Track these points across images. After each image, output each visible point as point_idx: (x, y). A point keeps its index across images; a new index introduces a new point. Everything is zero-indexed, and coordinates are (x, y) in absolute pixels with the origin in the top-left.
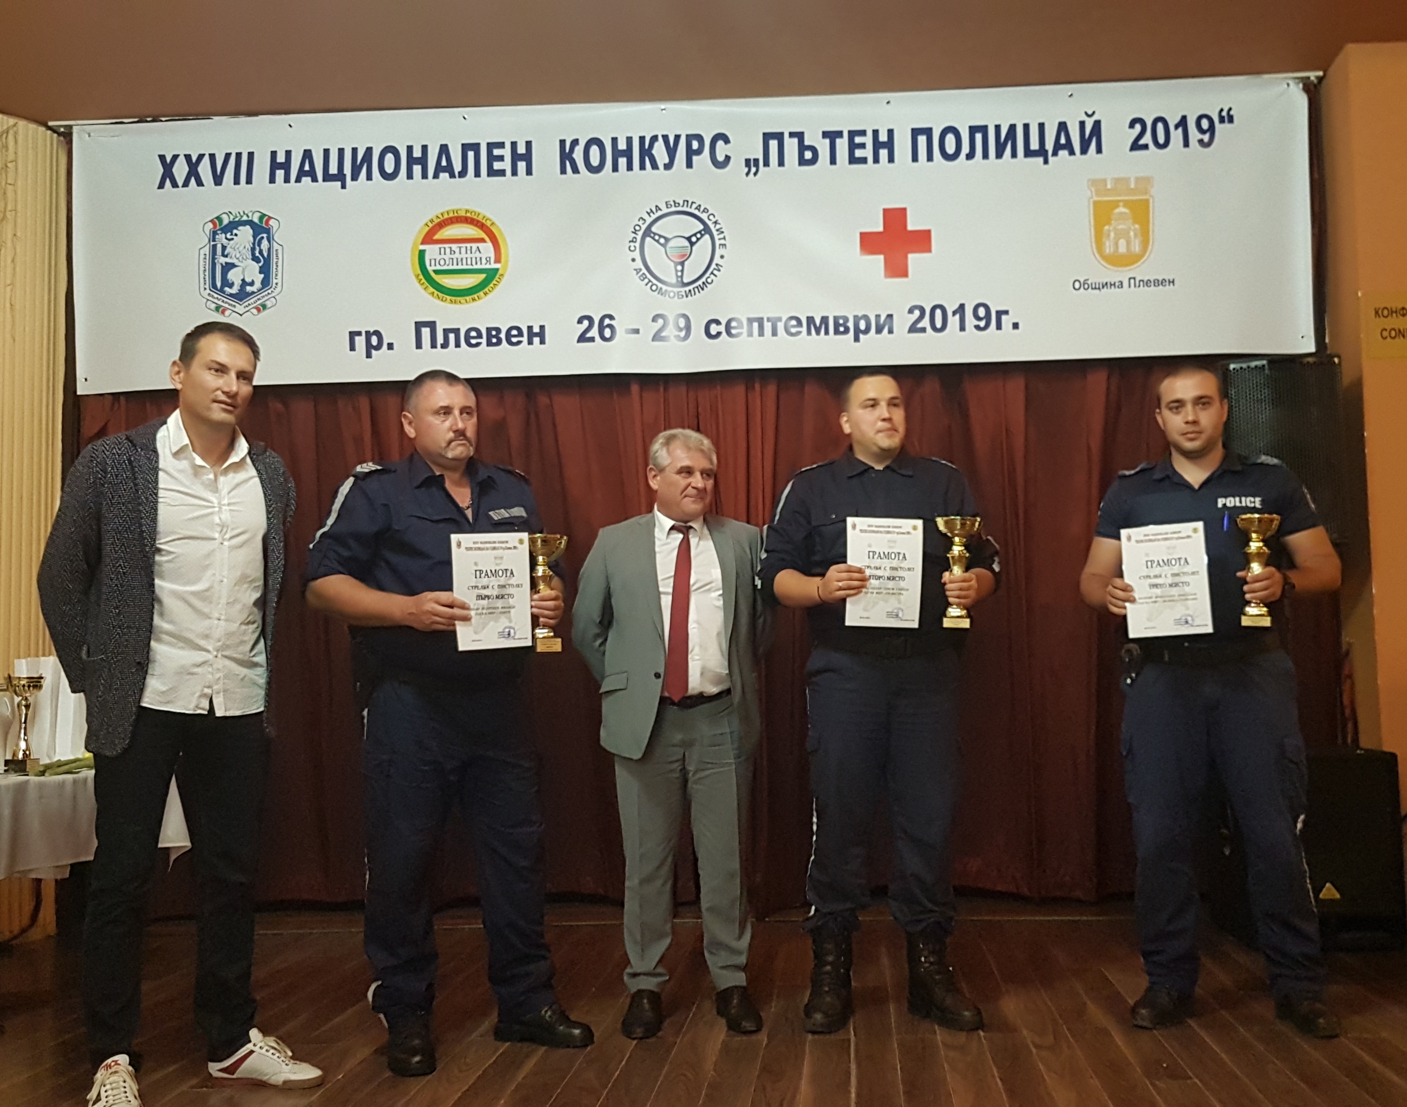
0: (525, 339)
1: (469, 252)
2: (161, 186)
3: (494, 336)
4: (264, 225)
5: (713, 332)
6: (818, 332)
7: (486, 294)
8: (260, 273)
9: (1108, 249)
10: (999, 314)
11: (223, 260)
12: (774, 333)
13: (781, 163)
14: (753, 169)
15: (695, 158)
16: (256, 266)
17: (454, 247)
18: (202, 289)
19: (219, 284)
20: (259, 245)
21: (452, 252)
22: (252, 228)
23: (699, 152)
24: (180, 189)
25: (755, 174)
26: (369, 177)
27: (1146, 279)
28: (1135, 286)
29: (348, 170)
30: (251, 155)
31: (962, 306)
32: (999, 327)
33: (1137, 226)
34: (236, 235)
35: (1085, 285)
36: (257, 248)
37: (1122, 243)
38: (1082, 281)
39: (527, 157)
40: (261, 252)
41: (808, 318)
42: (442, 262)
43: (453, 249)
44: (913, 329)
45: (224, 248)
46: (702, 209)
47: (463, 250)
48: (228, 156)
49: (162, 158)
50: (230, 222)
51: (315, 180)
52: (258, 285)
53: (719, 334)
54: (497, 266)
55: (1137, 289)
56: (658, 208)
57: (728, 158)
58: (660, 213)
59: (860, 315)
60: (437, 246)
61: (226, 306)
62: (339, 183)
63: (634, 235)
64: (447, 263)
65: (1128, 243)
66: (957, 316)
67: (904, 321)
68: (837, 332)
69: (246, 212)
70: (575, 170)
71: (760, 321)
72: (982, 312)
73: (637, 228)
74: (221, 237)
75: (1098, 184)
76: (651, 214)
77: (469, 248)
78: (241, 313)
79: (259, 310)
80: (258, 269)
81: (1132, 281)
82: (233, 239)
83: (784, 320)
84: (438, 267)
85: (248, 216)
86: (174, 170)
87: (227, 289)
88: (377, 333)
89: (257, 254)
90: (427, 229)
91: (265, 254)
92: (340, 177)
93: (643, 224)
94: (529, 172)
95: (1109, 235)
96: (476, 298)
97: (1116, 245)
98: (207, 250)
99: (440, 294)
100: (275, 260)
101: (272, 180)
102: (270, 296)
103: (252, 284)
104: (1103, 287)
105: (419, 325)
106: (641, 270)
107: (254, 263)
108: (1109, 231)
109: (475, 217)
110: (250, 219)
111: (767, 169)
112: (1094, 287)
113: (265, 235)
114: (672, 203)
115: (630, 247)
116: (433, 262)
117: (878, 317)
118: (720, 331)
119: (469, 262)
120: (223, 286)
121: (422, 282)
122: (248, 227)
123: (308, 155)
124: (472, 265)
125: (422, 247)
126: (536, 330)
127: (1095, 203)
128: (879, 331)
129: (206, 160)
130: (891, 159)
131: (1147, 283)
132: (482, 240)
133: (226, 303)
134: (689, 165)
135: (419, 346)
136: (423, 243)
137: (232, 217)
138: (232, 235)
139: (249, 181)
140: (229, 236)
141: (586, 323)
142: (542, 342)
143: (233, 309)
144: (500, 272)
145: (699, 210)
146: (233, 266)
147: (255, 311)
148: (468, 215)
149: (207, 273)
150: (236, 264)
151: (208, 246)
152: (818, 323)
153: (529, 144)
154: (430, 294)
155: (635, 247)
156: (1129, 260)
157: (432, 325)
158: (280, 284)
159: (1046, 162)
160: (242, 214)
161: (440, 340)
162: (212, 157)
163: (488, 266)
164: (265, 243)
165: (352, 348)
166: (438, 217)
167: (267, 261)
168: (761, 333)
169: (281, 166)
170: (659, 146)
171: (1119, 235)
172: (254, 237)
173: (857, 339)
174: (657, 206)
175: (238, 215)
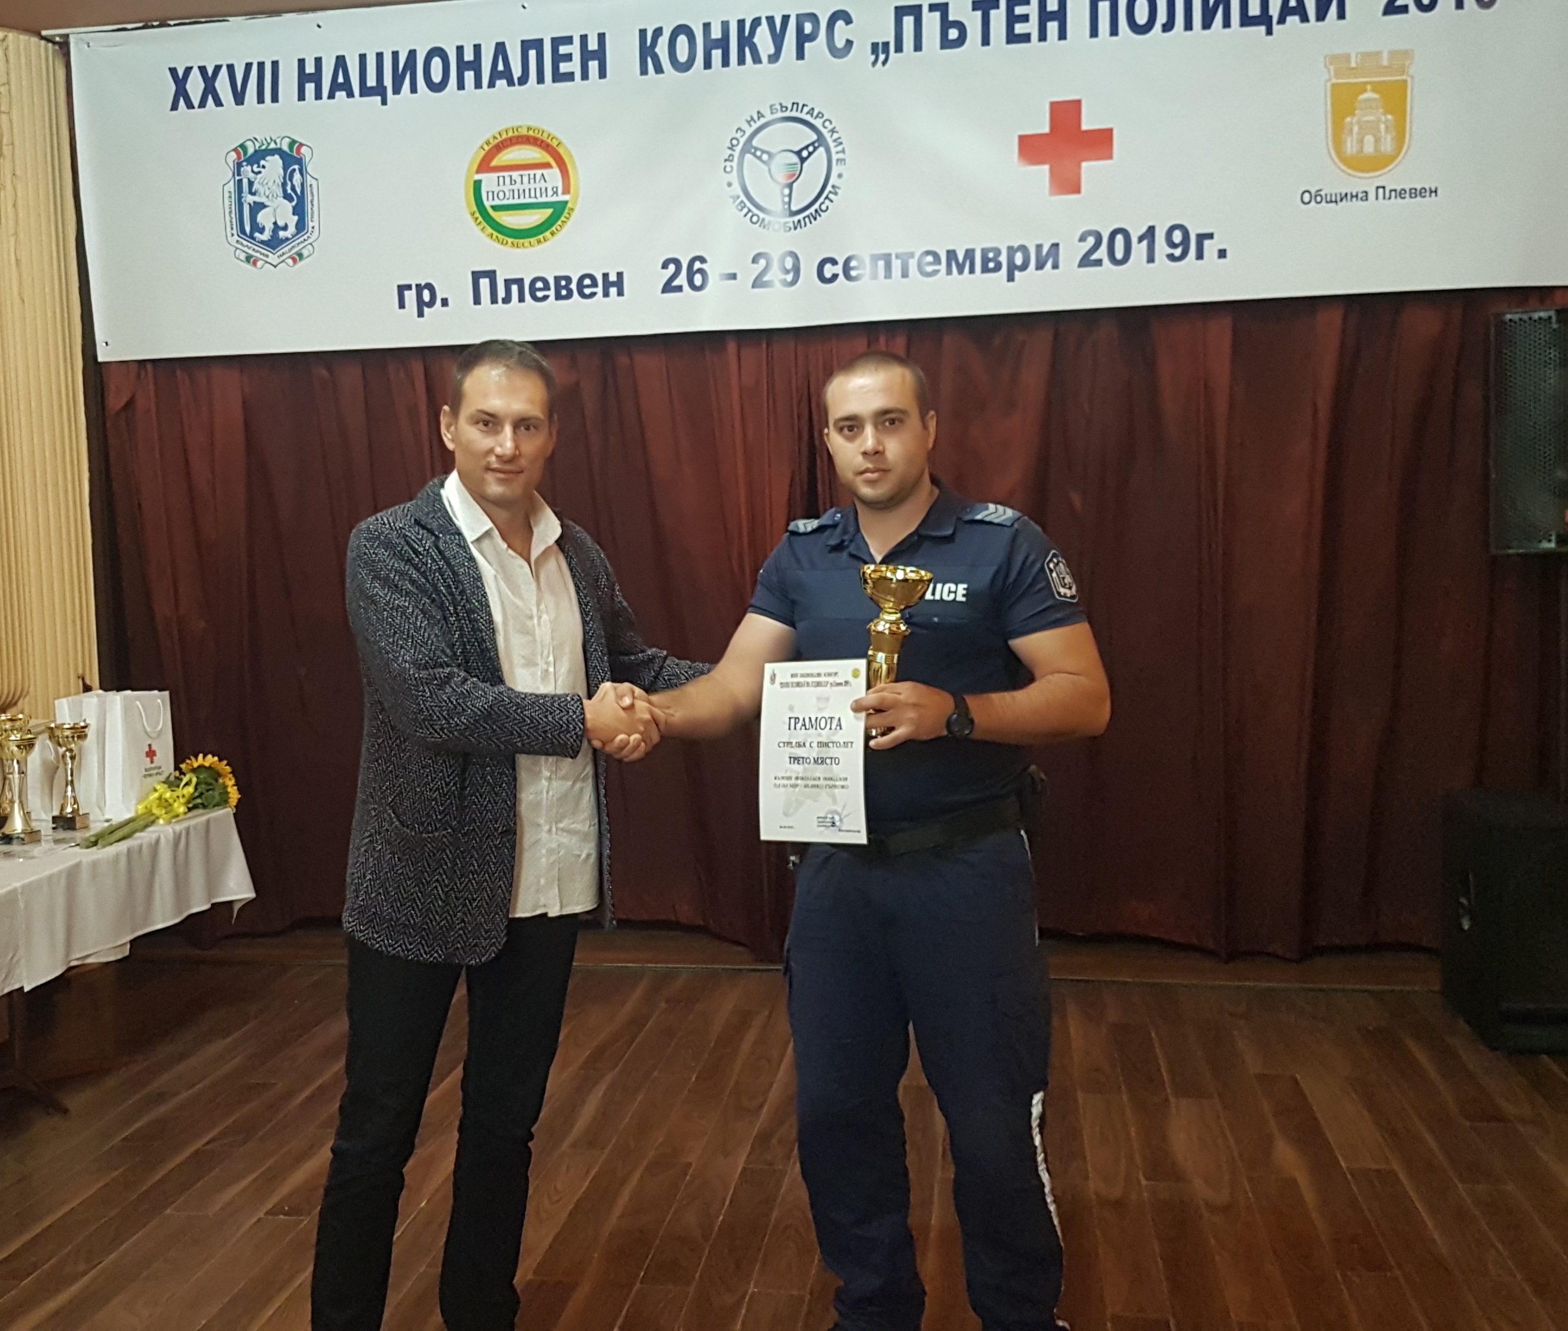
0: (599, 290)
1: (532, 181)
2: (174, 107)
3: (564, 287)
4: (295, 154)
5: (828, 274)
6: (961, 271)
7: (552, 234)
8: (294, 214)
9: (1350, 147)
10: (1202, 238)
11: (250, 199)
12: (905, 274)
13: (918, 47)
14: (882, 57)
15: (807, 45)
16: (289, 206)
17: (515, 175)
18: (229, 235)
19: (248, 229)
20: (291, 180)
21: (513, 182)
22: (281, 158)
23: (812, 37)
24: (197, 110)
25: (884, 63)
26: (414, 89)
27: (1399, 189)
28: (1384, 198)
29: (388, 81)
30: (275, 64)
31: (1151, 230)
32: (1200, 256)
33: (1389, 117)
34: (264, 167)
35: (1317, 197)
36: (289, 183)
37: (1369, 139)
38: (1313, 192)
39: (600, 55)
40: (293, 188)
41: (948, 252)
42: (501, 195)
43: (513, 178)
44: (1086, 261)
45: (251, 184)
46: (815, 114)
47: (525, 179)
48: (249, 66)
49: (173, 71)
50: (256, 151)
51: (350, 95)
52: (292, 229)
53: (835, 277)
54: (566, 198)
55: (1387, 202)
56: (760, 115)
57: (849, 43)
58: (763, 121)
59: (1016, 245)
60: (495, 175)
61: (258, 255)
62: (379, 98)
63: (730, 152)
64: (507, 196)
65: (1377, 140)
66: (1145, 243)
67: (1072, 252)
68: (985, 269)
69: (274, 138)
70: (659, 69)
71: (887, 259)
72: (1177, 236)
73: (735, 142)
74: (247, 169)
75: (1338, 62)
76: (752, 123)
77: (532, 176)
78: (275, 263)
79: (294, 260)
80: (291, 210)
81: (1381, 191)
82: (260, 172)
83: (917, 256)
84: (497, 202)
85: (275, 143)
86: (188, 87)
87: (257, 235)
88: (430, 287)
89: (289, 191)
90: (483, 153)
91: (299, 191)
92: (379, 90)
93: (742, 136)
94: (602, 74)
95: (1351, 130)
96: (542, 240)
97: (1361, 141)
98: (231, 186)
99: (500, 236)
100: (310, 198)
101: (301, 97)
102: (306, 243)
103: (285, 228)
104: (1341, 200)
105: (476, 276)
106: (738, 197)
107: (286, 202)
108: (1351, 123)
109: (539, 136)
110: (279, 146)
111: (899, 55)
112: (1328, 199)
113: (296, 167)
114: (779, 107)
115: (725, 167)
116: (490, 194)
117: (1039, 247)
118: (835, 272)
119: (533, 195)
120: (252, 231)
121: (478, 221)
122: (277, 157)
123: (341, 62)
124: (536, 197)
125: (477, 177)
126: (613, 278)
127: (1333, 85)
128: (1040, 266)
129: (224, 72)
130: (1062, 35)
131: (1401, 194)
132: (547, 166)
133: (257, 251)
134: (800, 55)
135: (477, 301)
136: (478, 172)
137: (257, 145)
138: (258, 167)
139: (275, 99)
140: (255, 169)
141: (672, 267)
142: (620, 293)
143: (265, 259)
144: (569, 205)
145: (812, 116)
146: (263, 206)
147: (290, 262)
148: (531, 133)
149: (233, 215)
150: (267, 203)
151: (232, 182)
152: (961, 258)
153: (602, 37)
154: (488, 235)
155: (731, 167)
156: (1378, 162)
157: (491, 275)
158: (317, 228)
159: (1269, 32)
160: (269, 141)
161: (501, 293)
162: (231, 68)
163: (555, 199)
164: (297, 176)
165: (402, 306)
166: (495, 138)
167: (301, 199)
168: (888, 274)
169: (310, 78)
170: (763, 30)
171: (1367, 128)
172: (285, 169)
173: (1011, 278)
174: (759, 112)
175: (265, 142)
